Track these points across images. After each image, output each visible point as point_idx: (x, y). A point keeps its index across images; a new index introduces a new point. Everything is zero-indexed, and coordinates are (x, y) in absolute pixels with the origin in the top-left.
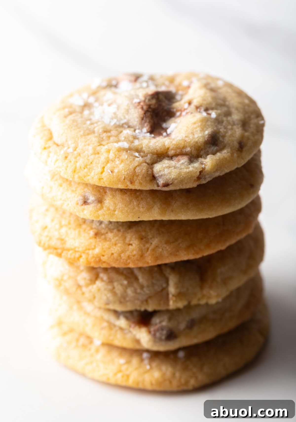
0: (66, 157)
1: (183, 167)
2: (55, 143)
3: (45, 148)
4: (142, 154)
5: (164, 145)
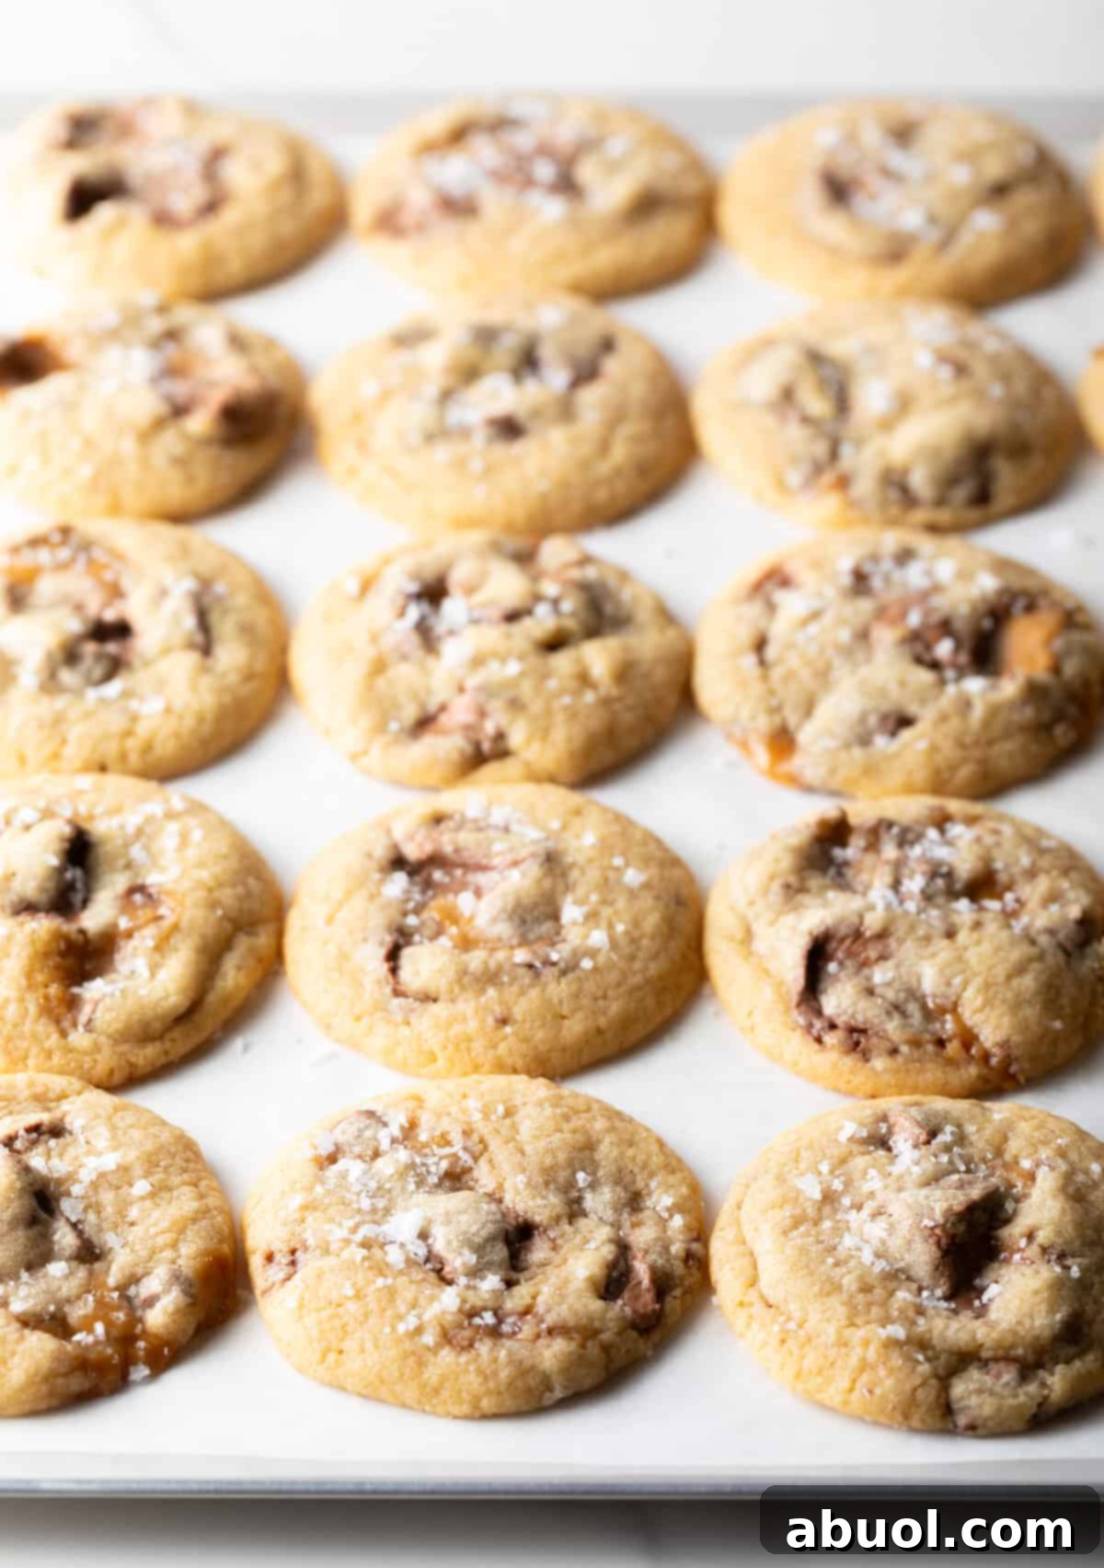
0: (783, 1341)
1: (1006, 1393)
2: (762, 1297)
3: (741, 1304)
4: (930, 1353)
5: (974, 1338)
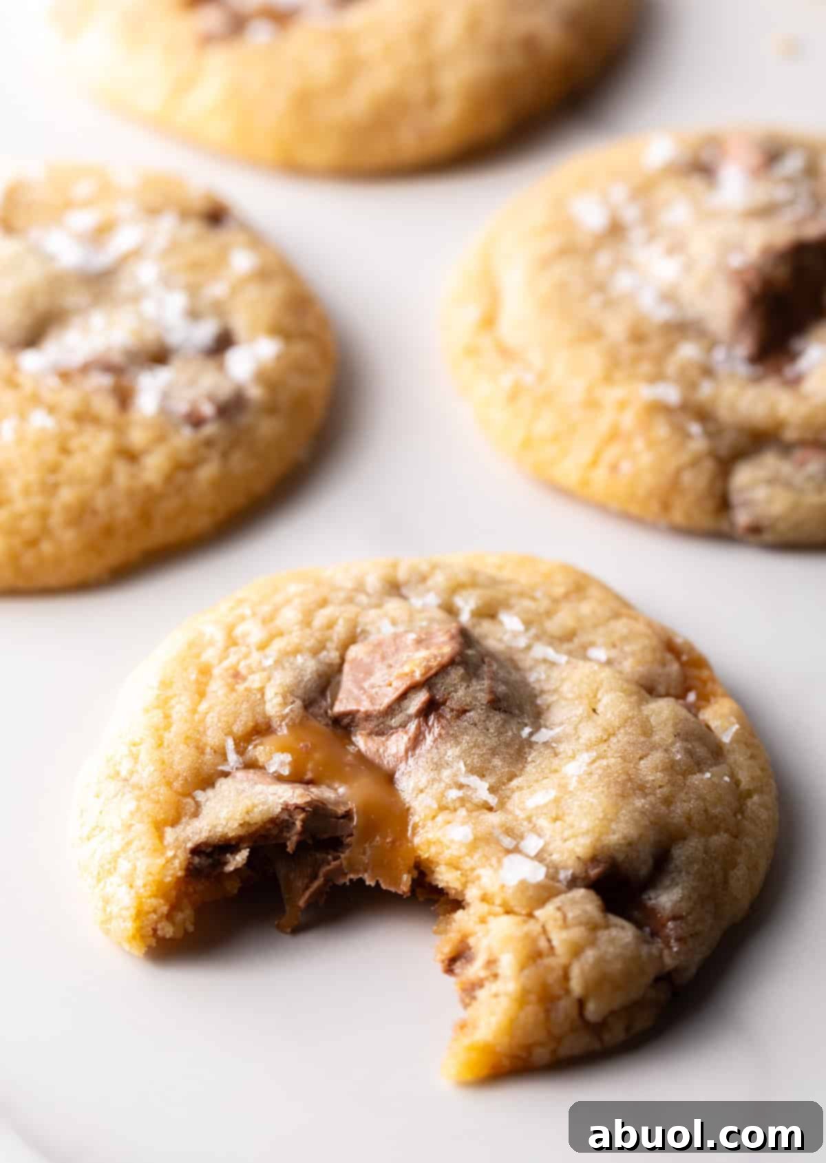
0: (513, 398)
2: (498, 343)
4: (711, 426)
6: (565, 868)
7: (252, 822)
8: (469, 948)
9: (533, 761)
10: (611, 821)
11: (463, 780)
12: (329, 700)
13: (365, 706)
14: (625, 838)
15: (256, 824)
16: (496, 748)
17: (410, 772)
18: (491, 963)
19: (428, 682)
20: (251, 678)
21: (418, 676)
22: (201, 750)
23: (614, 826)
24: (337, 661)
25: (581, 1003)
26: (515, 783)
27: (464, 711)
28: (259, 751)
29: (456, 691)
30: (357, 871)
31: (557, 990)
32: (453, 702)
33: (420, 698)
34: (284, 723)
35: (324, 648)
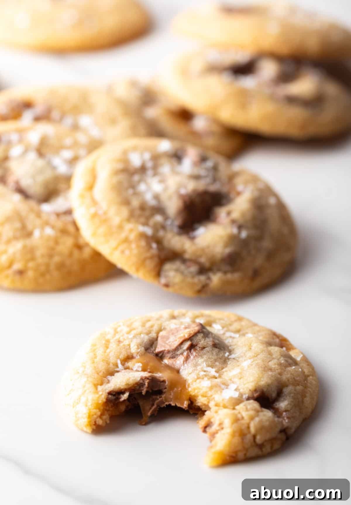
1: (189, 276)
2: (92, 196)
4: (160, 246)
6: (245, 394)
7: (130, 383)
8: (211, 423)
9: (230, 364)
10: (261, 378)
11: (205, 369)
12: (154, 348)
13: (167, 348)
14: (266, 383)
15: (131, 384)
16: (216, 359)
17: (185, 369)
18: (221, 424)
19: (190, 338)
20: (125, 342)
21: (187, 336)
22: (108, 364)
23: (262, 379)
24: (156, 337)
25: (254, 437)
26: (224, 370)
27: (204, 348)
28: (130, 364)
29: (201, 341)
30: (169, 402)
31: (246, 431)
32: (200, 345)
33: (187, 344)
34: (138, 355)
35: (150, 333)
